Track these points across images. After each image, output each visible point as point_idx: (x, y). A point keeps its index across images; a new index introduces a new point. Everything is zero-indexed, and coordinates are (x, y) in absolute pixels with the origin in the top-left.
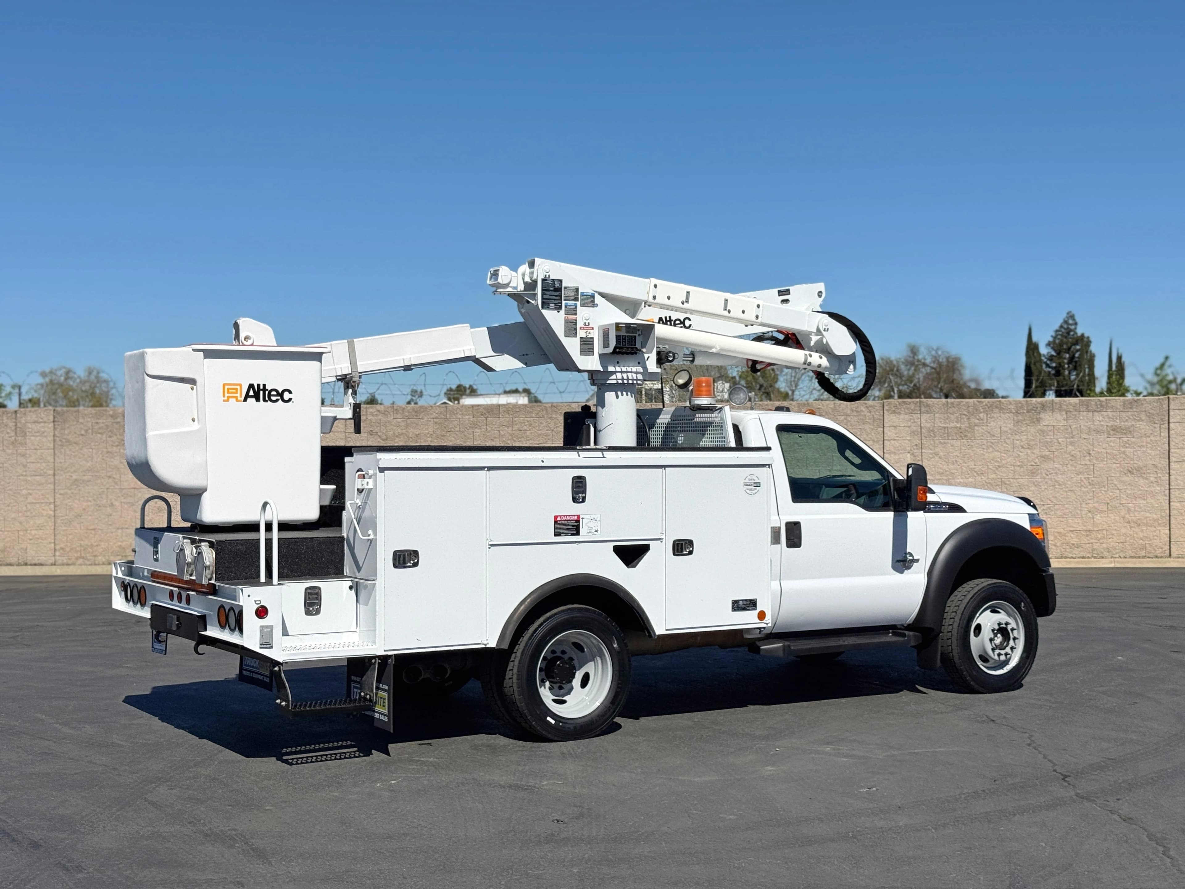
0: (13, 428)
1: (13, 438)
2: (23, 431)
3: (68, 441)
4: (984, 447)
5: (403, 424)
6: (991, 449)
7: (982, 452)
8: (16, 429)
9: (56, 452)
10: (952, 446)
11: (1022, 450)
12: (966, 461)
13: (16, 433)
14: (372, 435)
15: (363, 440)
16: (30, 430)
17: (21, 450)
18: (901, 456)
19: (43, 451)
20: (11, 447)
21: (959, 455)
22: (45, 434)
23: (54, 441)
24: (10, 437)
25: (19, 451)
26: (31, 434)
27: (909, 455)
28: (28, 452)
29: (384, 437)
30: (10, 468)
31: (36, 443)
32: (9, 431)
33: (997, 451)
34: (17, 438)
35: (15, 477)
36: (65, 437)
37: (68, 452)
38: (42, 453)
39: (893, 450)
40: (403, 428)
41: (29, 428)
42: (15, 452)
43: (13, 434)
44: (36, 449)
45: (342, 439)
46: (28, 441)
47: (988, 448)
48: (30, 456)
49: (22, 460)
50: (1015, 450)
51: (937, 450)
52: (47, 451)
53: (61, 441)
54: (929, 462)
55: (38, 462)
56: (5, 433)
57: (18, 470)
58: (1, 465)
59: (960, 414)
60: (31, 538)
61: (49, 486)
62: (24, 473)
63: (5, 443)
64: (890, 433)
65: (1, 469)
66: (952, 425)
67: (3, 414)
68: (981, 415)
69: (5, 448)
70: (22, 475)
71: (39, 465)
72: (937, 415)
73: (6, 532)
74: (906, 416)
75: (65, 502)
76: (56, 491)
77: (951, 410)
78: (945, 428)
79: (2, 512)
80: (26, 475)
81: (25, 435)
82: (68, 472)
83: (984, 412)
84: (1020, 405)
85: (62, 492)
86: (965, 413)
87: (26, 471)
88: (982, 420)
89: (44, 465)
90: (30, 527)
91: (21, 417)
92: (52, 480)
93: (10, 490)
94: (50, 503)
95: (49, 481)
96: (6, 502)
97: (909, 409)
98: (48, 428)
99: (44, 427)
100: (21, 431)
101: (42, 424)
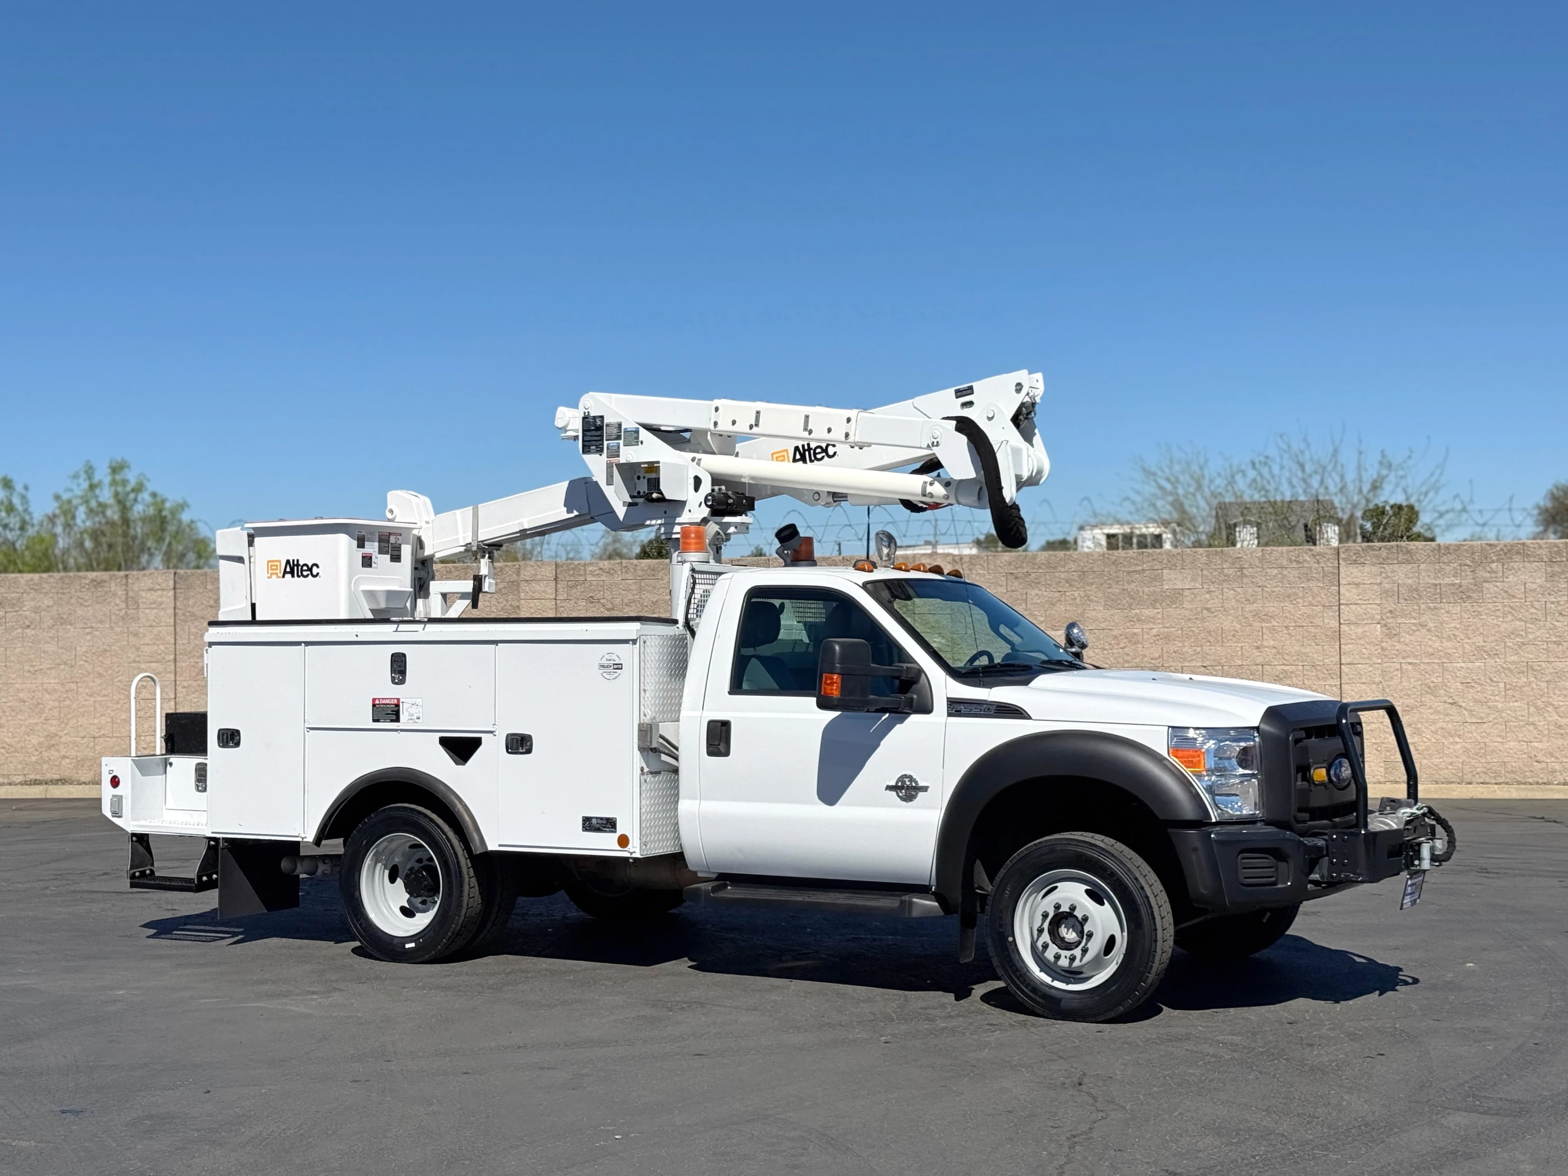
0: (124, 598)
1: (123, 611)
2: (136, 602)
3: (193, 615)
4: (1498, 613)
5: (633, 587)
6: (1510, 617)
7: (1495, 621)
8: (127, 599)
9: (178, 629)
10: (1448, 612)
11: (1561, 618)
12: (1471, 636)
13: (127, 604)
14: (592, 602)
15: (580, 610)
16: (144, 600)
17: (133, 627)
18: (1366, 628)
19: (160, 629)
20: (121, 624)
21: (1458, 626)
22: (163, 606)
23: (175, 615)
24: (120, 610)
25: (131, 629)
26: (145, 606)
27: (1379, 626)
28: (141, 630)
29: (609, 606)
30: (120, 652)
31: (152, 618)
32: (117, 602)
33: (1520, 620)
34: (129, 612)
35: (126, 665)
36: (189, 609)
37: (193, 630)
38: (160, 632)
39: (1354, 620)
40: (635, 592)
41: (142, 597)
42: (126, 630)
43: (123, 605)
44: (151, 626)
45: (551, 609)
46: (141, 615)
47: (1505, 615)
48: (145, 635)
49: (133, 640)
50: (1549, 619)
51: (1423, 619)
52: (165, 628)
53: (184, 614)
54: (1412, 638)
55: (154, 644)
56: (113, 604)
57: (129, 655)
58: (108, 648)
59: (1460, 565)
60: (145, 746)
61: (168, 675)
62: (137, 659)
63: (113, 618)
64: (1347, 594)
65: (108, 654)
66: (1447, 581)
67: (111, 578)
68: (1494, 566)
69: (113, 625)
70: (135, 662)
71: (155, 648)
72: (1422, 566)
73: (114, 739)
74: (1374, 569)
75: (189, 698)
76: (178, 683)
77: (1445, 559)
78: (1436, 585)
79: (108, 711)
80: (139, 662)
81: (138, 608)
82: (193, 657)
83: (1498, 561)
84: (1556, 549)
85: (186, 684)
86: (1468, 562)
87: (139, 656)
88: (1496, 572)
89: (162, 647)
90: (143, 732)
91: (133, 583)
92: (173, 668)
93: (119, 681)
94: (170, 700)
95: (168, 670)
96: (115, 697)
97: (1377, 556)
98: (168, 597)
99: (161, 597)
100: (133, 602)
101: (160, 593)
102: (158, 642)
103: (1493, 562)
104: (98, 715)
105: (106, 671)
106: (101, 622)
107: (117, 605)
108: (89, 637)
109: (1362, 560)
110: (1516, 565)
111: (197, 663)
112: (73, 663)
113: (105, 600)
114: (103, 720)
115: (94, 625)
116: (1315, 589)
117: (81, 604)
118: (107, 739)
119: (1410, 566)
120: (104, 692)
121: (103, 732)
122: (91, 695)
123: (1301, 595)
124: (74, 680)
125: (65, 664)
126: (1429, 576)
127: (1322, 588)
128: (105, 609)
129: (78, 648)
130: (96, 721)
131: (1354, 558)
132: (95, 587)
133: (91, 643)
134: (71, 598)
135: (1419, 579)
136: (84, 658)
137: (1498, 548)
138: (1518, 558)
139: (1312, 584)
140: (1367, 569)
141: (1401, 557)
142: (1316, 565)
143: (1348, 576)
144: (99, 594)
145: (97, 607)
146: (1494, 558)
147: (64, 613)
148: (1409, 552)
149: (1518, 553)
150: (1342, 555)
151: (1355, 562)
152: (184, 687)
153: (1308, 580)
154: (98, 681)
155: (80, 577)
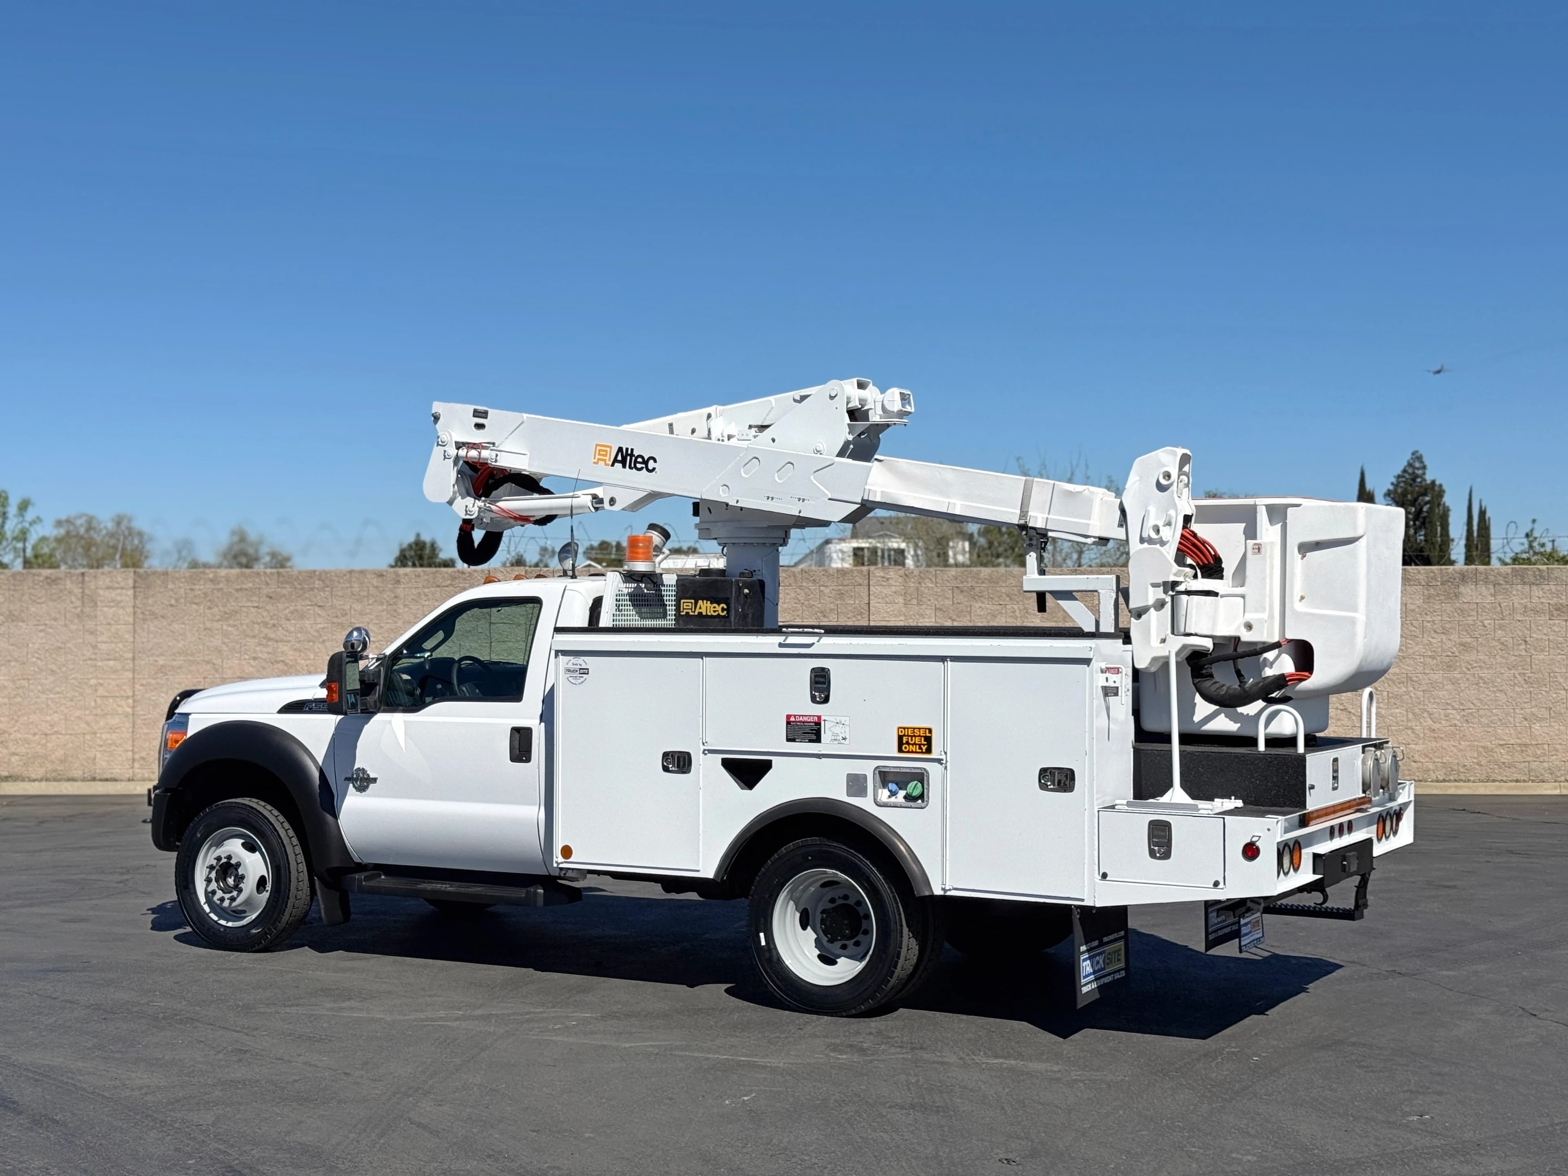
3: (153, 613)
9: (137, 628)
17: (90, 625)
19: (119, 627)
20: (75, 621)
22: (123, 604)
23: (135, 613)
25: (87, 627)
26: (103, 604)
31: (110, 616)
37: (152, 629)
38: (119, 630)
43: (79, 603)
44: (109, 624)
46: (99, 613)
49: (89, 638)
52: (124, 627)
53: (141, 613)
55: (112, 642)
56: (68, 601)
57: (85, 652)
58: (62, 646)
60: (101, 743)
61: (127, 673)
62: (93, 657)
63: (68, 616)
65: (62, 651)
67: (66, 576)
69: (68, 623)
70: (91, 659)
71: (113, 646)
73: (68, 737)
75: (147, 695)
76: (136, 681)
79: (62, 708)
80: (95, 659)
81: (96, 605)
82: (152, 655)
85: (144, 682)
87: (96, 654)
89: (120, 645)
90: (99, 729)
91: (90, 582)
92: (131, 666)
93: (74, 678)
94: (128, 697)
95: (127, 667)
96: (68, 695)
98: (127, 595)
99: (120, 595)
100: (90, 600)
101: (119, 591)
102: (116, 640)
104: (51, 712)
105: (60, 669)
106: (55, 620)
107: (72, 602)
108: (41, 634)
111: (157, 661)
112: (25, 660)
113: (60, 597)
114: (56, 717)
115: (48, 622)
117: (34, 601)
118: (60, 736)
120: (57, 689)
121: (55, 729)
122: (43, 692)
124: (25, 677)
125: (16, 661)
128: (59, 606)
129: (30, 645)
130: (48, 718)
132: (48, 584)
133: (44, 641)
134: (23, 595)
136: (36, 655)
144: (54, 591)
145: (51, 604)
147: (16, 610)
152: (142, 685)
154: (51, 679)
155: (34, 575)
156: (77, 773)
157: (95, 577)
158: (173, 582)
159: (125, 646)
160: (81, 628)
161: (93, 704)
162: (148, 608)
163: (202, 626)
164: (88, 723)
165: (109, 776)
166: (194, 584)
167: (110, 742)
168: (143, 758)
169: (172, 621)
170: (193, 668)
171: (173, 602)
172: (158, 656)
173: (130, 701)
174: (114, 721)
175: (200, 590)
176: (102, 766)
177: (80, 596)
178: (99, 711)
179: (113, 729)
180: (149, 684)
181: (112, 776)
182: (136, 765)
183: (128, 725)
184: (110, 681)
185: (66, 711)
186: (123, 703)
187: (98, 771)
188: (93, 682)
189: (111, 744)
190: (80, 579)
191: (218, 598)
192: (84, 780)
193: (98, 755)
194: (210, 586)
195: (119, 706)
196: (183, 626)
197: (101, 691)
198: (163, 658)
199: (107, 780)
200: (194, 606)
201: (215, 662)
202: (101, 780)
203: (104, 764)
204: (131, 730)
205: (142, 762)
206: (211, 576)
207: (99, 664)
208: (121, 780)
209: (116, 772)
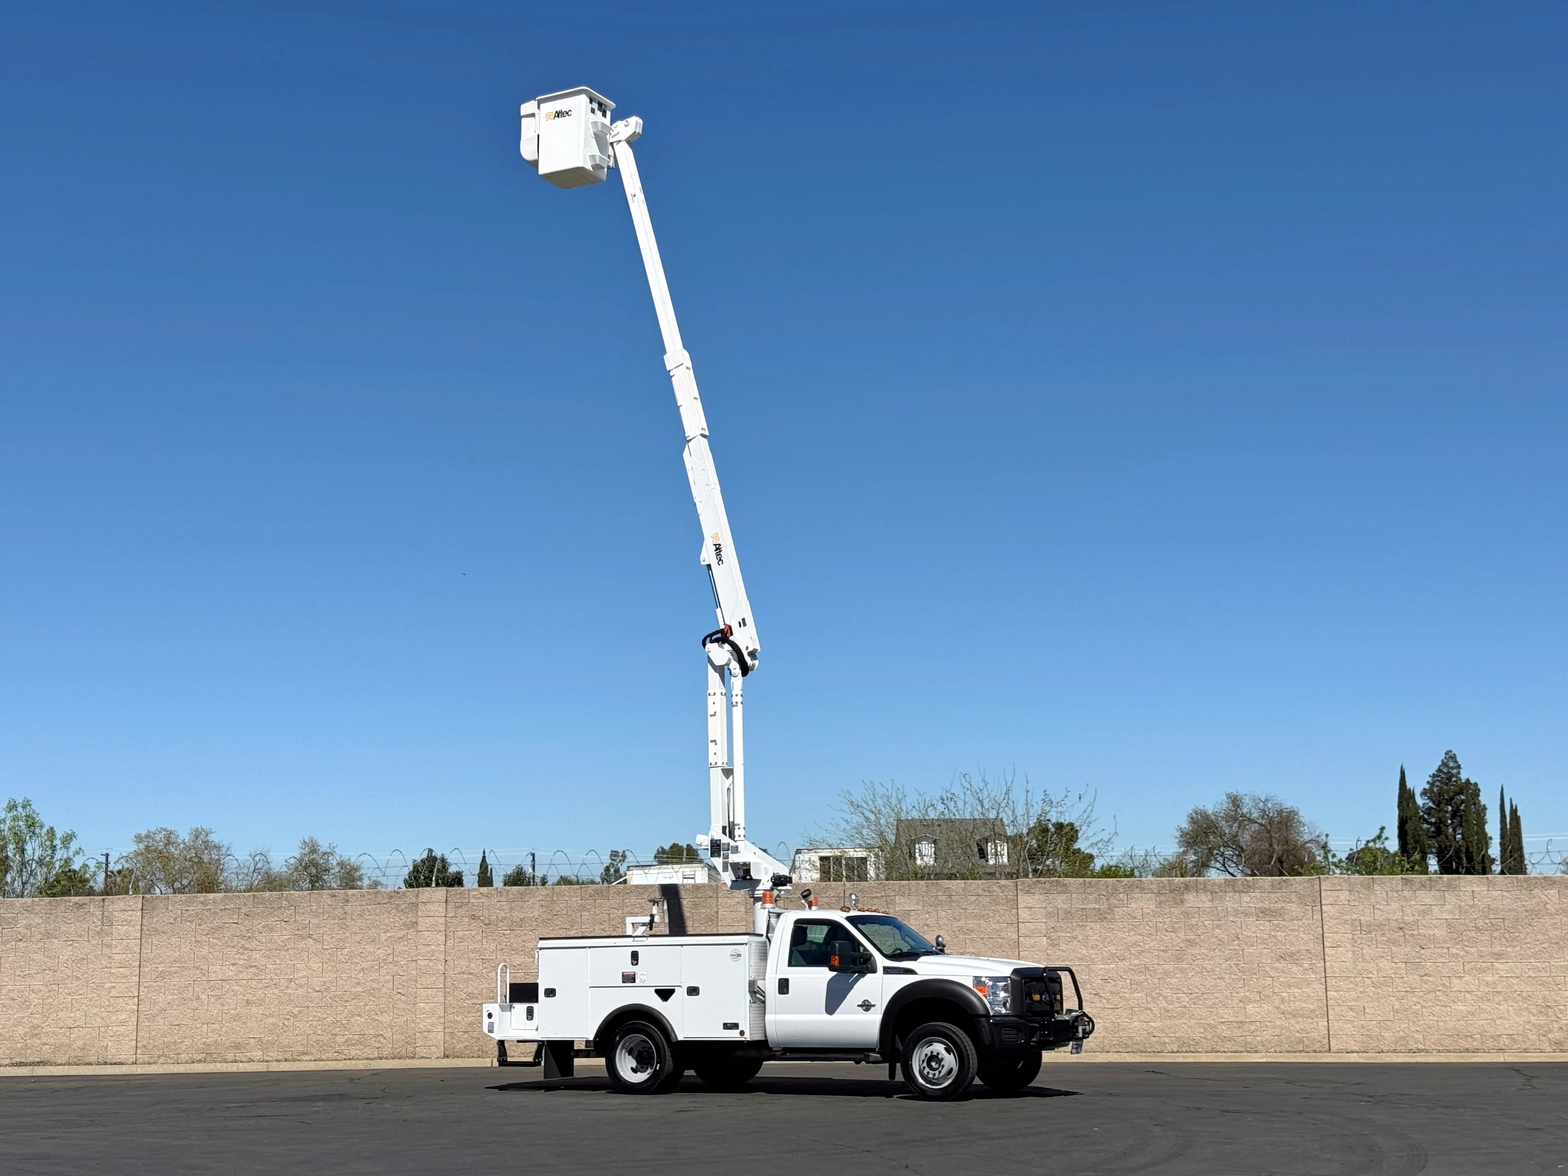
1: (99, 928)
2: (110, 921)
3: (155, 930)
8: (103, 918)
9: (143, 942)
13: (102, 922)
14: (473, 919)
16: (116, 919)
17: (107, 940)
19: (130, 941)
20: (98, 937)
22: (133, 923)
23: (142, 930)
24: (97, 927)
25: (105, 942)
26: (117, 924)
28: (113, 942)
29: (487, 921)
31: (122, 932)
32: (98, 920)
34: (103, 928)
35: (100, 970)
37: (155, 942)
38: (129, 944)
40: (506, 911)
41: (115, 917)
43: (100, 923)
44: (122, 939)
46: (114, 930)
48: (116, 946)
49: (106, 950)
52: (134, 941)
53: (148, 930)
55: (123, 953)
56: (91, 922)
57: (103, 962)
58: (85, 957)
59: (1099, 895)
60: (112, 1034)
61: (133, 978)
62: (109, 965)
63: (91, 933)
64: (1024, 915)
65: (85, 961)
66: (1090, 906)
67: (90, 902)
68: (1121, 896)
69: (90, 939)
70: (107, 967)
71: (125, 956)
72: (1074, 895)
73: (87, 1029)
74: (1041, 897)
75: (149, 996)
76: (141, 984)
77: (1088, 891)
78: (1083, 909)
79: (83, 1006)
80: (111, 968)
81: (112, 925)
82: (154, 963)
83: (1124, 892)
84: (1162, 885)
85: (147, 985)
86: (1105, 893)
87: (111, 963)
88: (1122, 900)
89: (129, 956)
90: (111, 1023)
91: (109, 906)
92: (138, 972)
93: (93, 983)
94: (134, 997)
95: (134, 973)
96: (88, 996)
97: (1044, 888)
98: (137, 916)
99: (131, 916)
100: (107, 921)
101: (130, 913)
102: (127, 952)
103: (1121, 893)
104: (75, 1010)
105: (83, 975)
106: (81, 936)
107: (94, 922)
108: (70, 948)
109: (1033, 891)
110: (1136, 896)
111: (158, 968)
112: (56, 968)
113: (85, 919)
114: (78, 1014)
115: (74, 938)
116: (1002, 912)
117: (65, 922)
118: (81, 1029)
119: (1065, 895)
120: (80, 992)
121: (78, 1024)
122: (69, 994)
123: (991, 915)
124: (56, 982)
125: (50, 970)
126: (1078, 903)
127: (1006, 910)
128: (84, 926)
129: (61, 957)
130: (72, 1015)
131: (1028, 889)
132: (77, 908)
133: (71, 953)
134: (57, 917)
135: (1071, 904)
136: (65, 965)
137: (1124, 883)
138: (1137, 890)
139: (999, 908)
140: (1037, 897)
141: (1059, 889)
142: (1001, 894)
143: (1024, 902)
144: (81, 914)
145: (78, 924)
146: (1122, 890)
147: (51, 930)
148: (1064, 885)
149: (1137, 887)
150: (1019, 887)
151: (1028, 892)
152: (145, 987)
153: (996, 905)
154: (75, 983)
155: (66, 901)
156: (93, 1059)
157: (112, 902)
158: (173, 905)
159: (133, 956)
160: (100, 943)
161: (107, 1003)
162: (153, 926)
163: (193, 939)
164: (102, 1019)
165: (118, 1061)
166: (189, 906)
167: (119, 1033)
168: (144, 1046)
169: (171, 936)
170: (186, 973)
171: (172, 920)
172: (158, 964)
173: (136, 1000)
174: (123, 1016)
175: (193, 910)
176: (112, 1054)
177: (100, 917)
178: (111, 1009)
179: (123, 1023)
180: (151, 986)
181: (120, 1061)
182: (139, 1052)
183: (134, 1019)
184: (121, 985)
185: (86, 1009)
186: (130, 1002)
187: (109, 1057)
188: (108, 985)
189: (120, 1035)
190: (101, 903)
191: (207, 917)
192: (98, 1064)
193: (110, 1044)
194: (200, 906)
195: (127, 1004)
196: (179, 939)
197: (114, 993)
198: (163, 965)
199: (115, 1064)
200: (188, 923)
201: (202, 967)
202: (111, 1064)
203: (114, 1051)
204: (135, 1024)
205: (143, 1049)
206: (202, 899)
207: (113, 971)
208: (127, 1064)
209: (122, 1058)
